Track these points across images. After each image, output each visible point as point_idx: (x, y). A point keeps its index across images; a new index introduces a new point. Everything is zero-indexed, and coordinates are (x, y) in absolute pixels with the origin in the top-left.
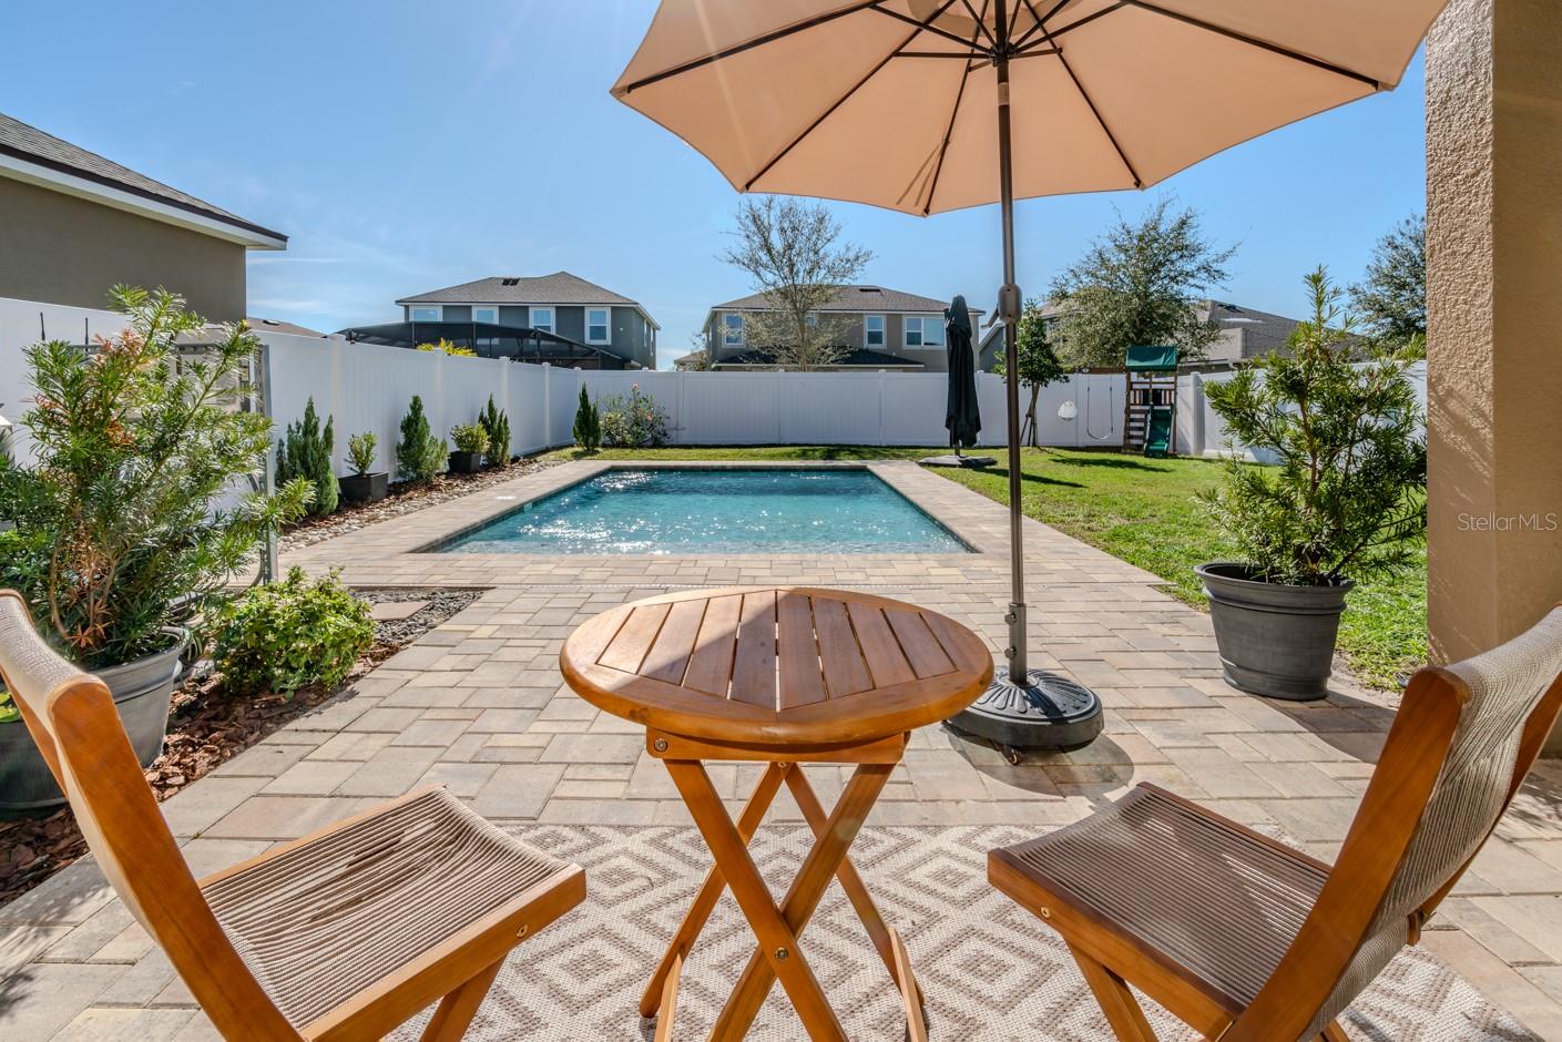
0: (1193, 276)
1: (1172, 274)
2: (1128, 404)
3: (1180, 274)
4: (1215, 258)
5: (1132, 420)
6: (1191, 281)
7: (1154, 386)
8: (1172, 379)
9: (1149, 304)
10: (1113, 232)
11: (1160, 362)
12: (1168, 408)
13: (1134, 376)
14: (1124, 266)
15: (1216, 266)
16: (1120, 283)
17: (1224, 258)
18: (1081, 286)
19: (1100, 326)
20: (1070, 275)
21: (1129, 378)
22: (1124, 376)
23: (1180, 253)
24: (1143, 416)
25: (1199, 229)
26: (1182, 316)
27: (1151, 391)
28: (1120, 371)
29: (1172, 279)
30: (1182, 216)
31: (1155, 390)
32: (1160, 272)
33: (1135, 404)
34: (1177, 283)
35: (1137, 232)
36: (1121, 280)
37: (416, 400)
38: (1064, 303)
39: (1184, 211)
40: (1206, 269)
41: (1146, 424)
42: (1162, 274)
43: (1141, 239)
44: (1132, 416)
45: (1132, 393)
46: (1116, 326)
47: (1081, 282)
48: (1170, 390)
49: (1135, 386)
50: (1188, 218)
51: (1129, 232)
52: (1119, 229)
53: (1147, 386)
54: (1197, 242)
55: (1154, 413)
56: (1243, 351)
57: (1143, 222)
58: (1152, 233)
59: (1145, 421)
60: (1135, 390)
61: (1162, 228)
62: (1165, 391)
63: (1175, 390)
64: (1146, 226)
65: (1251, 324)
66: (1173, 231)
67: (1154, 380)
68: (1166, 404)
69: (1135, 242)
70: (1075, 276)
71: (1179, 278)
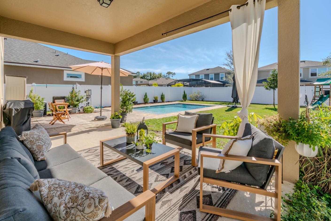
37: (146, 93)
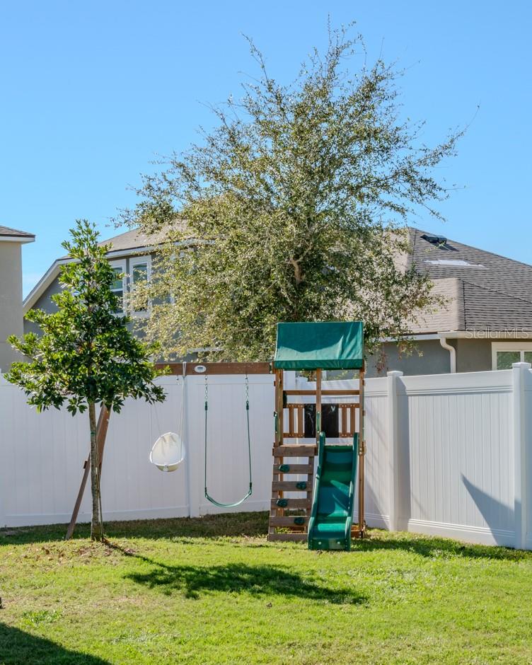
0: (386, 187)
1: (353, 182)
2: (280, 435)
3: (367, 182)
4: (421, 155)
5: (286, 469)
6: (384, 196)
7: (325, 400)
8: (354, 384)
9: (315, 235)
10: (254, 97)
11: (333, 353)
12: (349, 442)
13: (291, 380)
14: (272, 163)
15: (423, 172)
16: (265, 194)
17: (435, 157)
18: (195, 194)
19: (229, 276)
20: (176, 175)
21: (279, 384)
22: (272, 377)
23: (364, 143)
24: (304, 461)
25: (395, 101)
26: (369, 261)
27: (319, 411)
28: (264, 368)
29: (354, 190)
30: (369, 74)
31: (326, 408)
32: (331, 176)
33: (291, 435)
34: (361, 197)
35: (294, 98)
36: (268, 189)
38: (166, 228)
39: (370, 67)
40: (407, 174)
41: (311, 475)
42: (337, 180)
43: (300, 111)
44: (288, 461)
45: (286, 412)
46: (259, 275)
47: (197, 188)
48: (353, 407)
49: (291, 399)
50: (379, 79)
51: (279, 98)
52: (263, 89)
53: (311, 400)
54: (394, 126)
55: (326, 452)
56: (460, 318)
57: (304, 79)
58: (319, 102)
59: (308, 469)
60: (291, 408)
61: (336, 95)
62: (344, 407)
63: (361, 405)
64: (308, 88)
65: (469, 270)
66: (354, 100)
67: (326, 385)
68: (345, 435)
69: (291, 117)
70: (189, 176)
71: (364, 190)
